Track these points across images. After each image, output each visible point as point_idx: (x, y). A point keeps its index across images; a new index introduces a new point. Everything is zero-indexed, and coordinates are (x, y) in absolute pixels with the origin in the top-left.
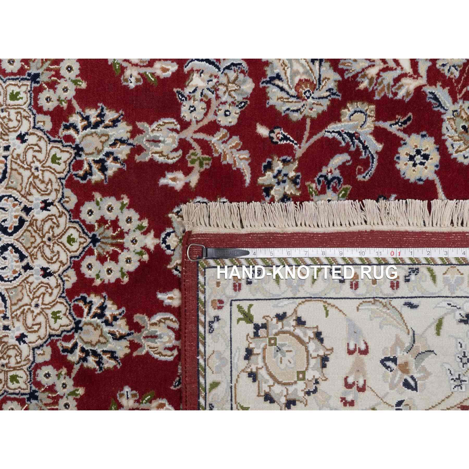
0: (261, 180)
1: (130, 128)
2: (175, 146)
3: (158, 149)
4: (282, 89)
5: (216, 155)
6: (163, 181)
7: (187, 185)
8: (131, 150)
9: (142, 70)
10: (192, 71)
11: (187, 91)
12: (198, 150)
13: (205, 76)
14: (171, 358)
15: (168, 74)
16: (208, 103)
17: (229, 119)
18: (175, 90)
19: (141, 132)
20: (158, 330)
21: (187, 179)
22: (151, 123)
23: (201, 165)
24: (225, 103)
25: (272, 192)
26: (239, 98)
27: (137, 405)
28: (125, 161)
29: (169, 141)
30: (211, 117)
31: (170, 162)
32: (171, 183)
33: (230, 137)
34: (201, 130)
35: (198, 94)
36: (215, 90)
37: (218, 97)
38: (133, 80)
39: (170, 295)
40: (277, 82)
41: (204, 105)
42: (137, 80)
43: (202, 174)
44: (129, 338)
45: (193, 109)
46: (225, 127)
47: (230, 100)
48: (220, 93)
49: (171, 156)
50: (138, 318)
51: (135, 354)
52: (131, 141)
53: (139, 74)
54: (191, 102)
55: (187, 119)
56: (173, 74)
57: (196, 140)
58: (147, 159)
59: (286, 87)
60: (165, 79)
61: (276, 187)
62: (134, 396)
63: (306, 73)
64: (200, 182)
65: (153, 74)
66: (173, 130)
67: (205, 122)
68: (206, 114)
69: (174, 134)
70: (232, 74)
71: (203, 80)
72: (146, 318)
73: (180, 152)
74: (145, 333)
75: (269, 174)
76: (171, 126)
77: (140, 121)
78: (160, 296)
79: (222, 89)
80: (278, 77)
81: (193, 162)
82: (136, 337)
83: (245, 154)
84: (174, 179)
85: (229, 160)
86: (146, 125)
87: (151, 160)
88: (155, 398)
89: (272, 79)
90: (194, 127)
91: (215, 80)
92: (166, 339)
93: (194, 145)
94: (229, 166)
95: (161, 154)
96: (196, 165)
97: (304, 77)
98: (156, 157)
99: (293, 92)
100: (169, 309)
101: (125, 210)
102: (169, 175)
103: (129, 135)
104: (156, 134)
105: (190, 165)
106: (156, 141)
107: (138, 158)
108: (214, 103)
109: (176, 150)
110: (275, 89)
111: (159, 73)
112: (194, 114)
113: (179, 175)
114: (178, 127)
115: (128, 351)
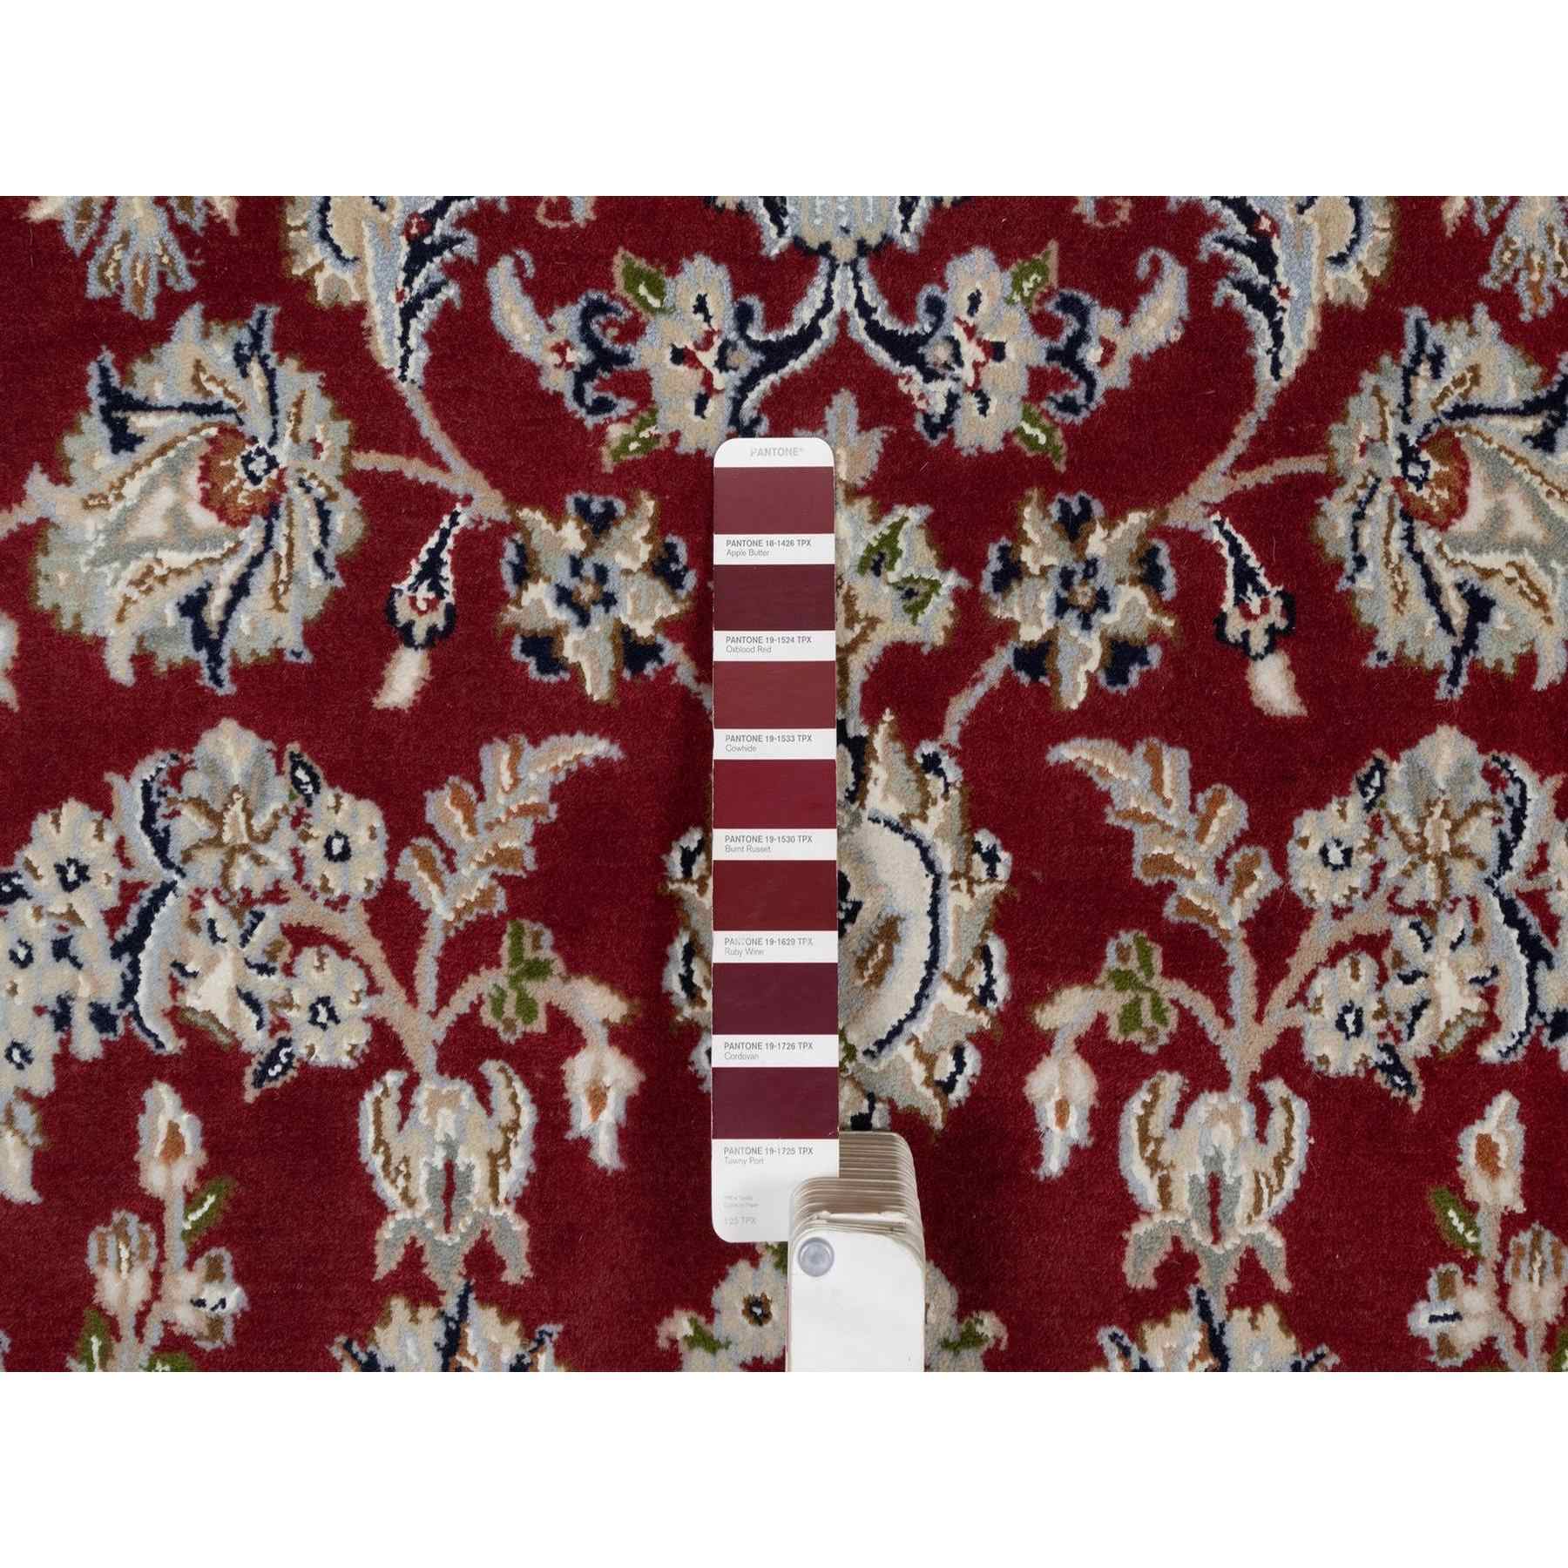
0: (597, 687)
1: (398, 1307)
2: (465, 1092)
3: (480, 1175)
4: (240, 589)
5: (500, 903)
6: (606, 1153)
7: (619, 1036)
8: (483, 1301)
9: (177, 1251)
10: (175, 1015)
11: (255, 1040)
12: (481, 984)
13: (196, 951)
14: (1300, 1107)
15: (189, 1127)
16: (301, 936)
17: (360, 839)
18: (251, 1095)
19: (414, 1256)
20: (1189, 1171)
21: (596, 1035)
22: (380, 1210)
23: (538, 970)
24: (298, 860)
25: (644, 630)
26: (278, 794)
27: (1484, 1274)
28: (528, 1333)
29: (446, 1122)
30: (352, 926)
31: (528, 1117)
32: (613, 1112)
33: (430, 832)
34: (405, 974)
35: (267, 987)
36: (247, 907)
37: (275, 895)
38: (212, 1294)
39: (1047, 1116)
40: (213, 613)
41: (309, 956)
42: (214, 1274)
43: (576, 968)
44: (1218, 1306)
45: (324, 1010)
46: (392, 857)
47: (286, 836)
48: (260, 883)
49: (504, 1113)
50: (1139, 1271)
51: (1283, 1284)
52: (450, 1305)
53: (190, 1265)
54: (297, 1016)
55: (360, 1036)
56: (188, 1104)
57: (444, 997)
58: (520, 1226)
59: (230, 571)
60: (211, 1141)
61: (625, 613)
62: (1447, 1290)
63: (174, 473)
64: (606, 976)
65: (192, 1201)
66: (405, 1106)
67: (372, 950)
68: (343, 950)
69: (421, 1097)
70: (188, 827)
71: (211, 963)
72: (1140, 1229)
73: (491, 1069)
74: (1198, 1235)
75: (572, 647)
76: (391, 1113)
77: (369, 1260)
78: (1054, 1162)
79: (244, 874)
80: (193, 606)
81: (527, 1007)
82: (1216, 1278)
83: (496, 760)
84: (598, 1098)
85: (517, 839)
86: (387, 1232)
87: (523, 1206)
88: (1458, 1187)
89: (201, 637)
90: (392, 1004)
91: (211, 908)
92: (1222, 1135)
93: (460, 1003)
94: (541, 838)
95: (497, 1159)
96: (543, 992)
97: (192, 479)
98: (512, 1180)
99: (251, 536)
100: (1104, 1120)
101: (720, 1329)
102: (583, 1121)
103: (426, 1313)
104: (420, 1187)
105: (540, 1025)
106: (450, 1184)
107: (517, 1271)
108: (301, 910)
109: (483, 1091)
110: (242, 620)
111: (184, 1172)
112: (343, 1006)
113: (579, 1071)
114: (393, 1078)
115: (1270, 1316)
